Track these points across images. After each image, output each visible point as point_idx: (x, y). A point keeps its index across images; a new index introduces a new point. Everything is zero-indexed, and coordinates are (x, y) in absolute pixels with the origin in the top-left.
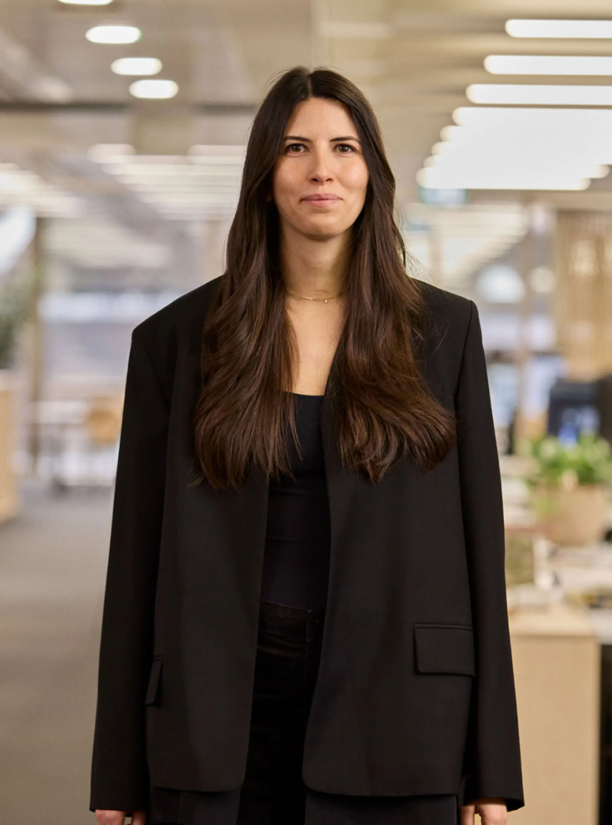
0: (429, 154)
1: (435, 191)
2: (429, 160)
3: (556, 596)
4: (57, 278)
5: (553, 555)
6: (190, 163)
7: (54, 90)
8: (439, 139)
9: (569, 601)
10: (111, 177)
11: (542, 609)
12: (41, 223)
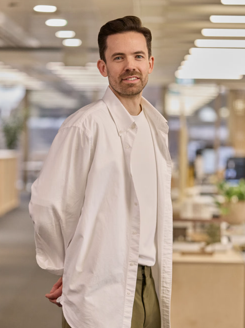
0: (180, 65)
1: (182, 79)
2: (180, 67)
3: (229, 246)
4: (34, 112)
5: (228, 228)
6: (85, 69)
7: (33, 43)
8: (184, 60)
9: (235, 249)
10: (55, 75)
11: (224, 252)
12: (28, 92)
